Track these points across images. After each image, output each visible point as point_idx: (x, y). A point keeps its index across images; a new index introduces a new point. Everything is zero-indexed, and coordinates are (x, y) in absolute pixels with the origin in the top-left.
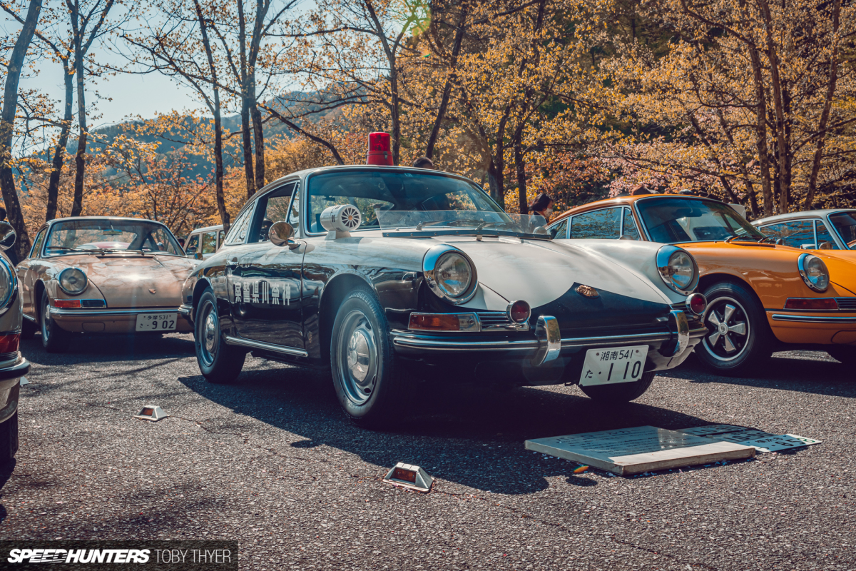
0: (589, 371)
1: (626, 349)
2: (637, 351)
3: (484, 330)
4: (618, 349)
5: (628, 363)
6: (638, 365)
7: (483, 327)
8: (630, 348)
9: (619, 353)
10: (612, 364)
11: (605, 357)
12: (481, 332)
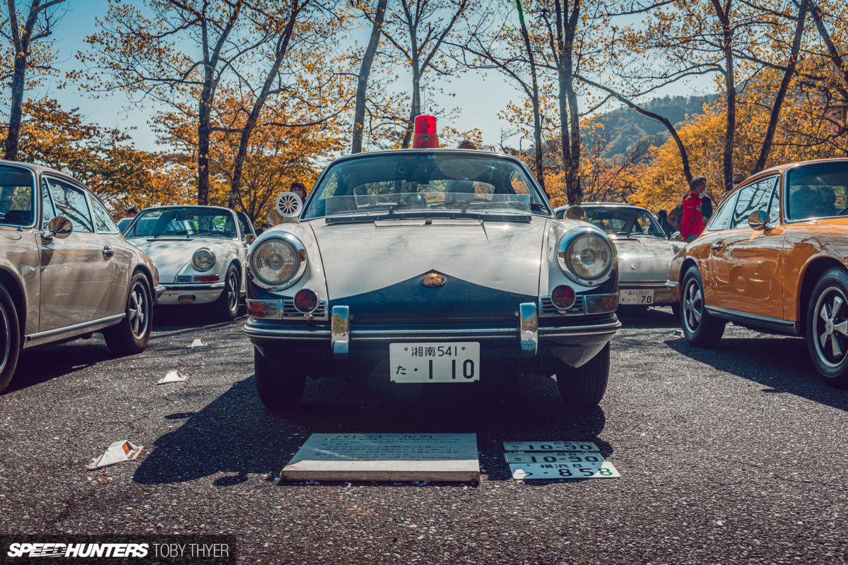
0: (400, 367)
1: (446, 345)
2: (463, 349)
3: (285, 318)
4: (435, 345)
5: (454, 361)
6: (469, 365)
7: (286, 315)
8: (453, 345)
9: (436, 350)
10: (431, 362)
11: (418, 352)
12: (282, 320)
